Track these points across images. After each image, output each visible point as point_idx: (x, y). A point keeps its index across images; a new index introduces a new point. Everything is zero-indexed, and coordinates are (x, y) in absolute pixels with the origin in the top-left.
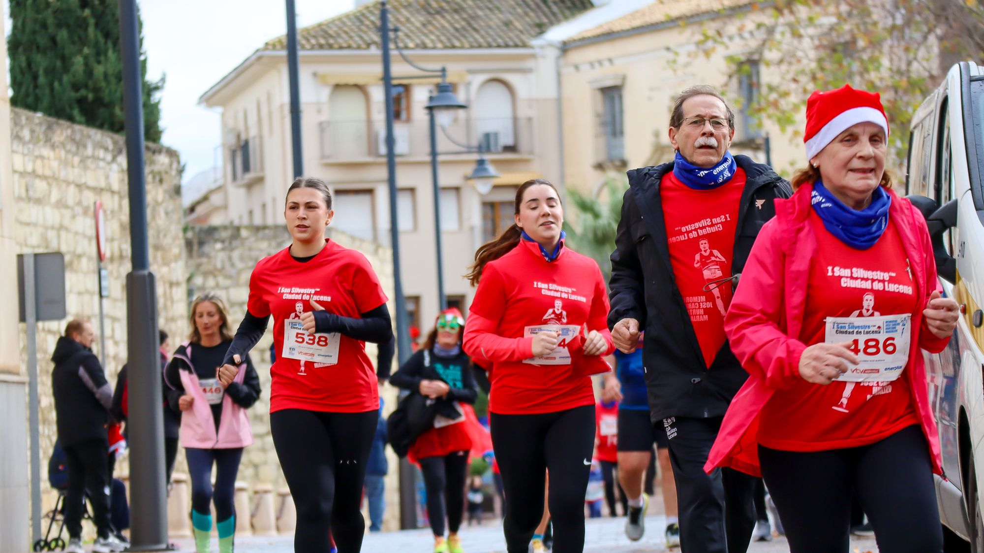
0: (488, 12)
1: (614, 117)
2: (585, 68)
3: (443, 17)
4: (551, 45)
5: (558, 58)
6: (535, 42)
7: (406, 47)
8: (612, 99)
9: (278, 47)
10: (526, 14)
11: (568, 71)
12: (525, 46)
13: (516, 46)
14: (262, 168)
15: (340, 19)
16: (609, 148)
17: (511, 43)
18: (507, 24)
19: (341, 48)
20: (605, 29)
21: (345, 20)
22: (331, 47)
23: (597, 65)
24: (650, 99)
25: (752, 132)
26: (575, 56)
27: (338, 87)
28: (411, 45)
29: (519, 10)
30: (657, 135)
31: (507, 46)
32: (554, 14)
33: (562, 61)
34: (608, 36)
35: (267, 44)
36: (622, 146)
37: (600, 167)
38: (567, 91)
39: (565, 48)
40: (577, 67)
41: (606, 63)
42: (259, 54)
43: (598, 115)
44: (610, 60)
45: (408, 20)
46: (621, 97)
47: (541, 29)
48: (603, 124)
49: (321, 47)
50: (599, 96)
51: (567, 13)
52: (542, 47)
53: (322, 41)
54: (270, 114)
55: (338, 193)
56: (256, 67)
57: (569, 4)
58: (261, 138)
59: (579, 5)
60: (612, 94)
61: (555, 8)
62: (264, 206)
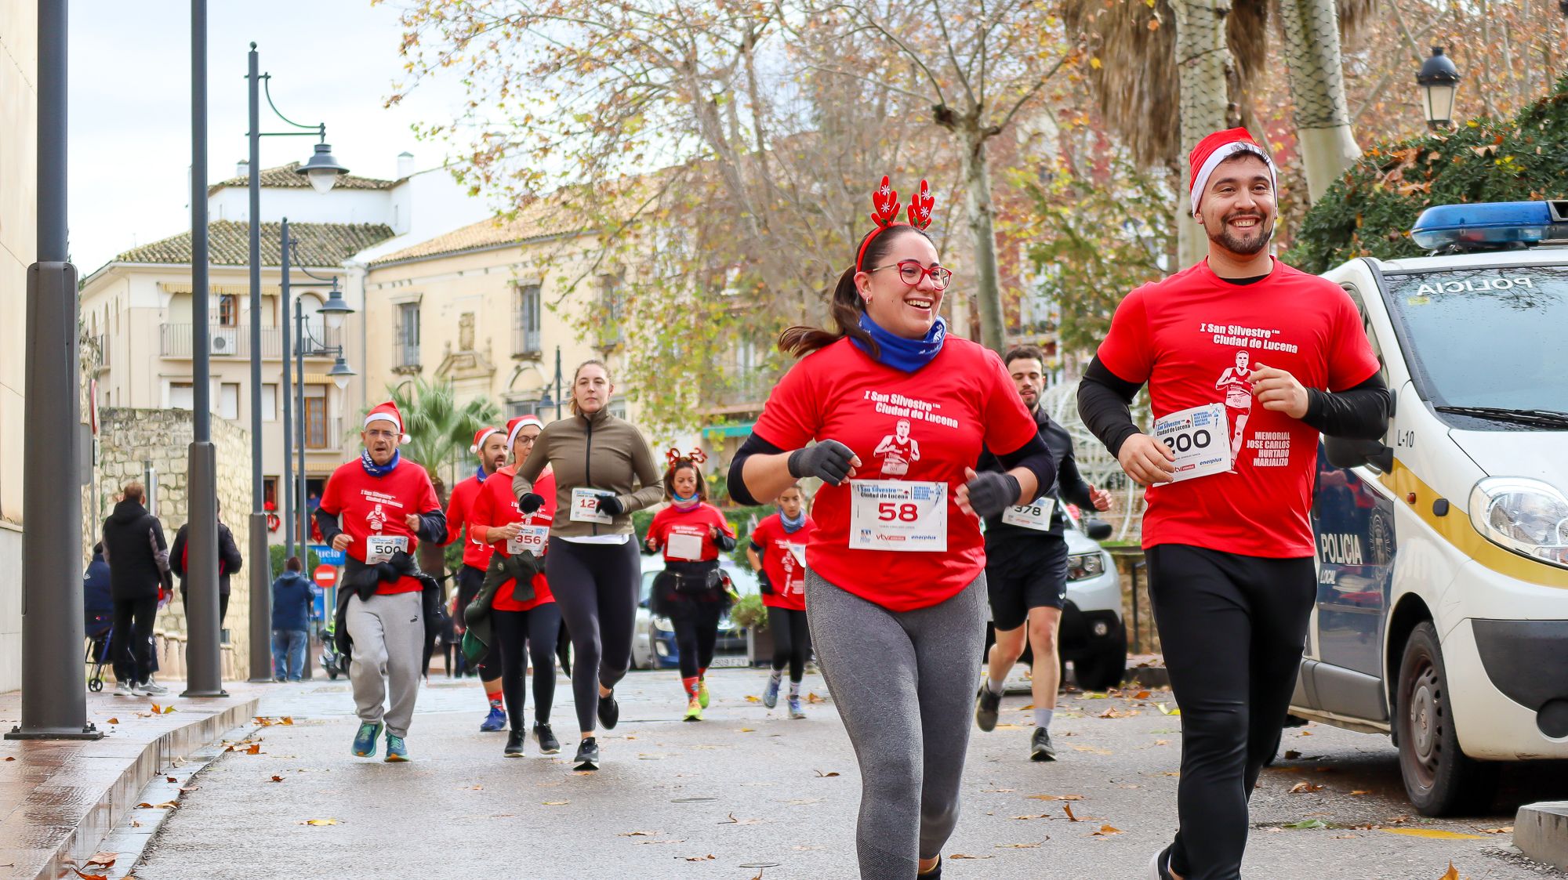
0: (304, 236)
1: (411, 328)
2: (387, 287)
3: (267, 239)
4: (357, 266)
5: (364, 277)
6: (344, 263)
7: (236, 263)
8: (410, 314)
9: (129, 259)
10: (337, 239)
11: (372, 289)
12: (336, 266)
13: (329, 266)
14: (108, 363)
15: (180, 238)
16: (405, 355)
17: (325, 263)
18: (322, 247)
19: (181, 262)
20: (406, 254)
22: (173, 261)
23: (397, 284)
24: (443, 315)
25: (532, 346)
26: (379, 277)
27: (177, 294)
28: (241, 262)
29: (331, 236)
30: (449, 345)
31: (321, 265)
32: (361, 241)
33: (367, 280)
34: (409, 260)
35: (119, 256)
36: (418, 354)
37: (397, 371)
38: (371, 306)
39: (370, 269)
40: (380, 286)
41: (406, 283)
42: (112, 264)
43: (397, 327)
44: (410, 281)
45: (237, 240)
46: (418, 312)
47: (350, 253)
48: (401, 335)
49: (165, 260)
50: (399, 310)
51: (372, 240)
52: (350, 268)
53: (166, 256)
54: (117, 315)
55: (174, 385)
56: (109, 276)
57: (372, 231)
58: (108, 336)
59: (382, 233)
60: (410, 309)
61: (361, 235)
62: (109, 394)
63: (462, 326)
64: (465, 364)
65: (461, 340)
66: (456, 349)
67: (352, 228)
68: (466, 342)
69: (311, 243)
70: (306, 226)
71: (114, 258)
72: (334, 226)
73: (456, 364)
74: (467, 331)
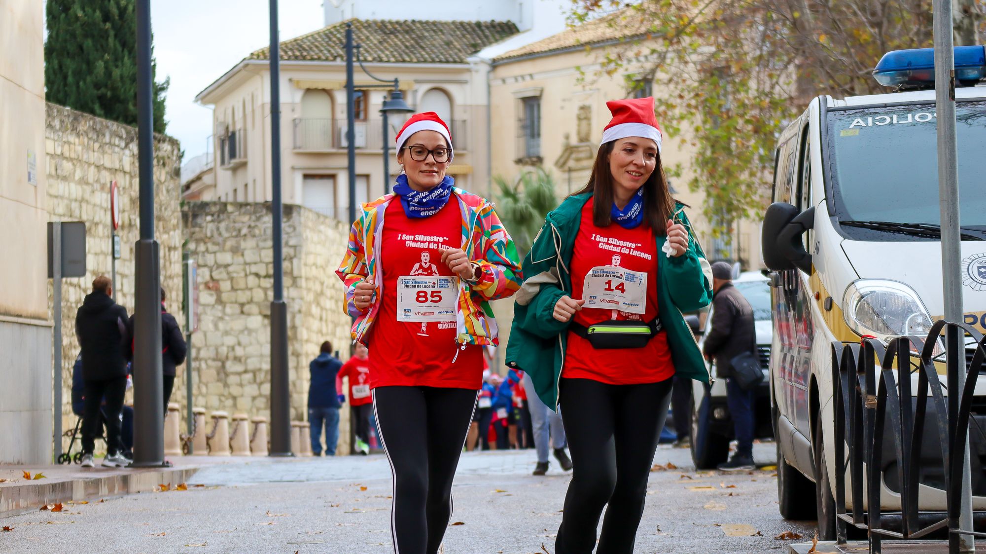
0: (433, 34)
1: (533, 122)
2: (510, 81)
3: (397, 37)
4: (483, 62)
5: (489, 72)
6: (470, 59)
7: (366, 60)
8: (532, 107)
9: (262, 57)
10: (464, 36)
11: (497, 83)
12: (462, 62)
13: (455, 62)
14: (246, 156)
15: (312, 36)
16: (528, 147)
17: (451, 59)
18: (448, 44)
19: (312, 59)
20: (527, 50)
21: (316, 36)
22: (304, 58)
23: (520, 79)
24: (562, 108)
26: (503, 72)
27: (309, 91)
28: (370, 58)
29: (458, 33)
30: (567, 137)
31: (447, 62)
32: (486, 37)
33: (492, 75)
34: (530, 56)
35: (252, 54)
36: (539, 146)
37: (519, 161)
38: (495, 100)
39: (495, 64)
40: (504, 81)
41: (528, 78)
42: (246, 62)
43: (520, 120)
44: (531, 76)
45: (367, 38)
46: (539, 106)
47: (475, 49)
48: (524, 127)
49: (296, 58)
50: (521, 105)
51: (497, 36)
52: (476, 63)
53: (298, 53)
54: (253, 111)
55: (306, 177)
56: (243, 73)
57: (499, 29)
58: (245, 130)
59: (507, 29)
60: (532, 103)
61: (487, 32)
62: (246, 185)
63: (579, 119)
64: (582, 155)
65: (579, 133)
66: (574, 141)
67: (479, 25)
68: (583, 134)
69: (439, 40)
70: (434, 23)
71: (247, 55)
72: (462, 24)
73: (574, 156)
74: (584, 123)
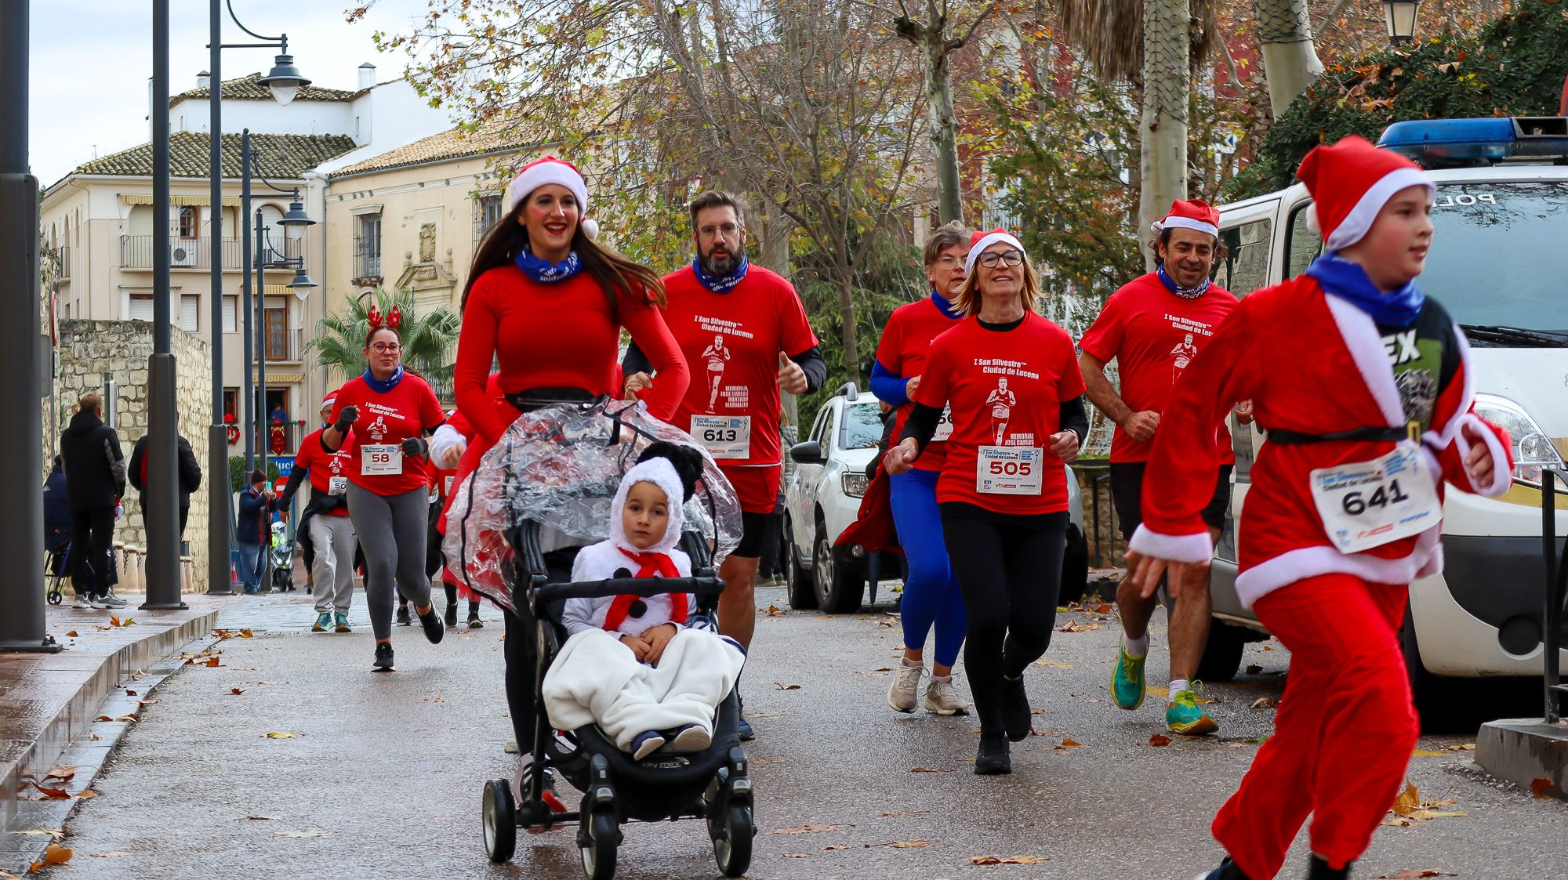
0: (265, 147)
1: (371, 240)
2: (348, 198)
3: (228, 151)
4: (318, 177)
5: (325, 188)
6: (305, 175)
8: (371, 225)
9: (89, 171)
10: (298, 150)
11: (333, 200)
12: (297, 178)
13: (290, 177)
14: (68, 275)
16: (366, 267)
17: (286, 175)
18: (283, 158)
19: (142, 174)
20: (367, 165)
21: (145, 150)
22: (133, 173)
23: (358, 195)
24: (404, 226)
26: (339, 188)
27: (137, 206)
28: (201, 173)
29: (292, 147)
30: (409, 257)
31: (283, 178)
32: (322, 152)
33: (328, 192)
34: (370, 172)
35: (79, 168)
36: (378, 266)
37: (357, 282)
38: (330, 218)
39: (331, 180)
40: (341, 198)
41: (367, 195)
42: (72, 176)
43: (358, 238)
44: (371, 192)
45: (198, 152)
46: (379, 223)
47: (312, 165)
48: (362, 246)
49: (125, 173)
50: (359, 222)
51: (333, 151)
52: (311, 179)
53: (126, 167)
54: (78, 227)
55: (133, 297)
56: (69, 188)
57: (334, 143)
58: (68, 248)
59: (344, 145)
60: (371, 221)
61: (323, 147)
62: (68, 305)
63: (422, 237)
64: (426, 276)
65: (421, 252)
66: (416, 260)
67: (313, 139)
68: (426, 254)
69: (272, 155)
70: (267, 137)
71: (74, 169)
72: (295, 137)
73: (416, 276)
74: (428, 242)
